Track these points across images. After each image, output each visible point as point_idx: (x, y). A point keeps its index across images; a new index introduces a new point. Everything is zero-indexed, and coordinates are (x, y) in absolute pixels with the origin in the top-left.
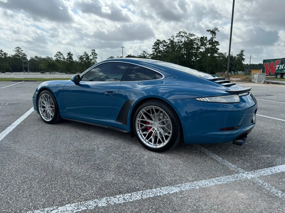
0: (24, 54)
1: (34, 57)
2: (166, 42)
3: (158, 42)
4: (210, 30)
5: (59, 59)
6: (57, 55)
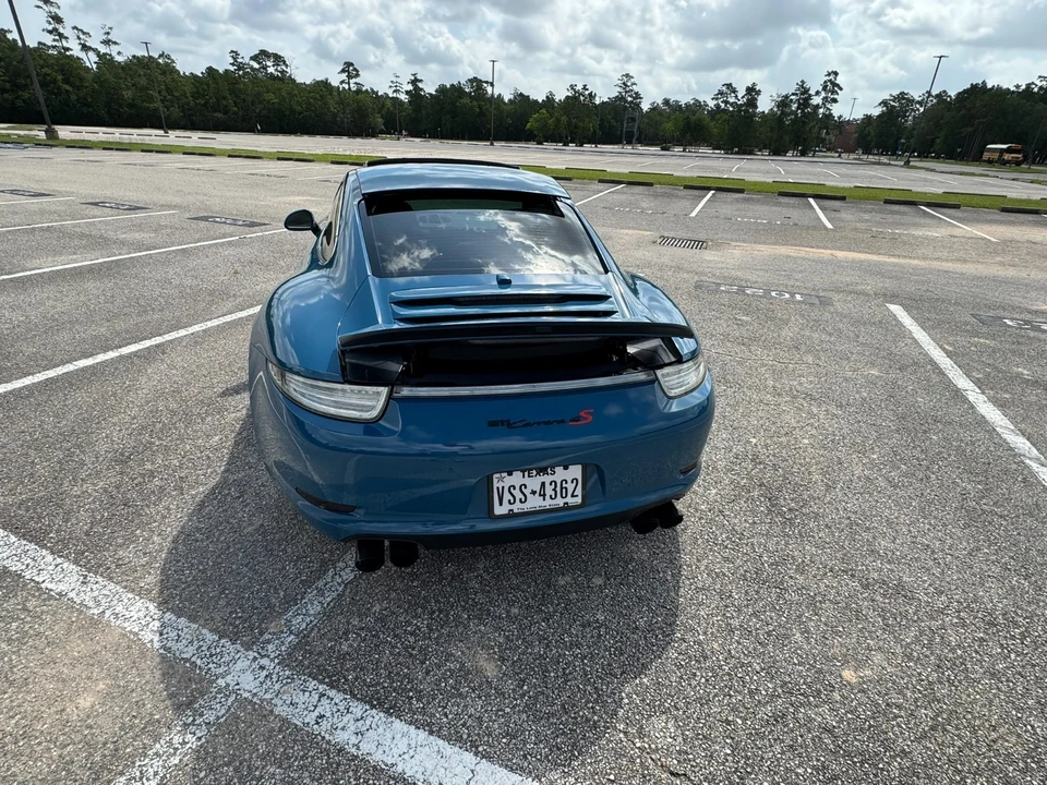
0: (637, 93)
1: (660, 102)
5: (723, 105)
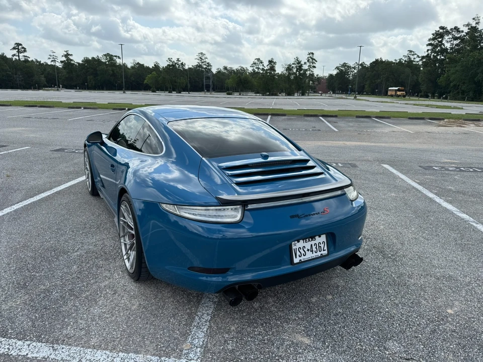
0: (208, 63)
3: (441, 31)
6: (255, 64)
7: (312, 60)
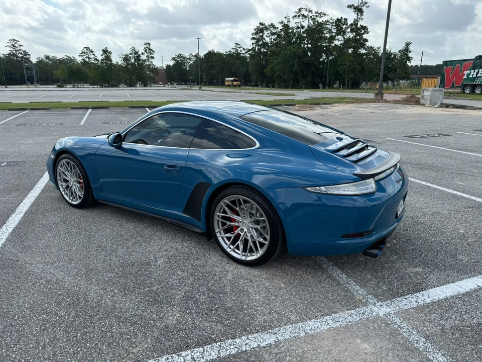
0: (25, 52)
1: (43, 57)
2: (276, 26)
3: (261, 26)
4: (354, 5)
5: (87, 60)
6: (84, 53)
7: (149, 50)
